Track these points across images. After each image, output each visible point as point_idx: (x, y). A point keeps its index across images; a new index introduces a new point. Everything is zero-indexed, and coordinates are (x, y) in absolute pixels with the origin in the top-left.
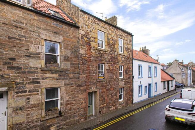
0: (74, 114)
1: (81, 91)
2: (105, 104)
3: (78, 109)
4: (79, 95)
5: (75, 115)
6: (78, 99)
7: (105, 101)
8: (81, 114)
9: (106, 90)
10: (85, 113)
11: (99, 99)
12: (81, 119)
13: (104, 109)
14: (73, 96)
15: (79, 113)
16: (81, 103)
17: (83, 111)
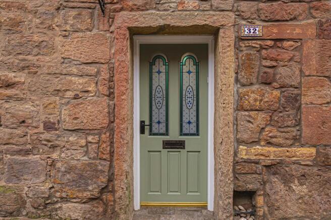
0: (19, 152)
1: (74, 13)
2: (297, 140)
3: (49, 127)
4: (58, 40)
5: (24, 163)
6: (48, 61)
7: (298, 123)
8: (70, 170)
9: (312, 31)
10: (103, 166)
11: (241, 97)
12: (64, 200)
13: (287, 180)
14: (16, 38)
15: (55, 156)
16: (69, 94)
17: (86, 153)
